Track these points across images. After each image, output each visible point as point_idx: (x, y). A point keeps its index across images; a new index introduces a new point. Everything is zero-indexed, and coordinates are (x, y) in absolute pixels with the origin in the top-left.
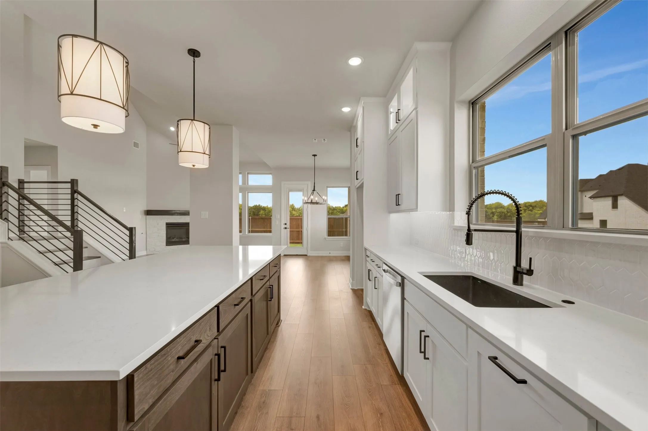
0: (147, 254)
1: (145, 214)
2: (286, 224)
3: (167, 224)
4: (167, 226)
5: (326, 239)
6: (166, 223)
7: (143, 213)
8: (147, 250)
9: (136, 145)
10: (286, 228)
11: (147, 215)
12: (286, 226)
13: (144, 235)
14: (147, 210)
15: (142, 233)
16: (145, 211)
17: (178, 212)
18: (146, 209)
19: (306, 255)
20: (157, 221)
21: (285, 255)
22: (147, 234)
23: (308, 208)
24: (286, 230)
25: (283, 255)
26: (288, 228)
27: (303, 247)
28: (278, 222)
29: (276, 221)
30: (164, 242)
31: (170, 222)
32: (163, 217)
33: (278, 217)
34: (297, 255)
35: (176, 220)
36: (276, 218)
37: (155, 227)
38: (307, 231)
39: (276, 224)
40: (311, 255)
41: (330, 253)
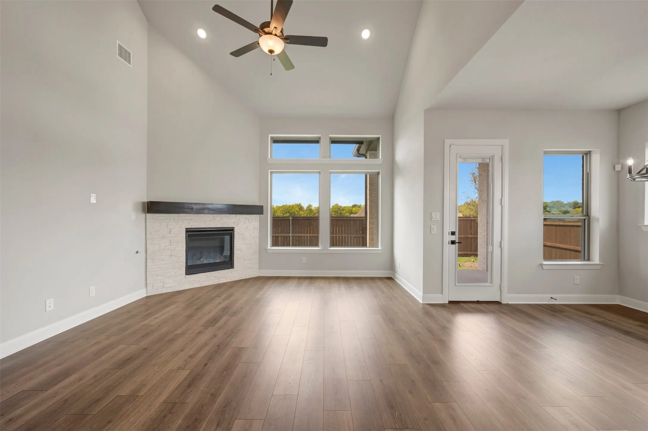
0: (148, 295)
1: (144, 211)
2: (453, 233)
3: (188, 231)
4: (188, 235)
5: (544, 267)
6: (186, 229)
7: (140, 207)
8: (146, 288)
9: (125, 54)
10: (453, 242)
11: (148, 213)
12: (453, 238)
13: (142, 254)
14: (148, 202)
15: (137, 252)
16: (143, 203)
17: (209, 206)
18: (146, 200)
19: (498, 302)
20: (168, 225)
21: (451, 302)
22: (148, 252)
23: (503, 199)
24: (454, 246)
25: (448, 301)
26: (457, 243)
27: (492, 285)
28: (435, 230)
29: (432, 227)
30: (181, 268)
31: (193, 227)
32: (179, 216)
33: (436, 218)
34: (478, 302)
35: (205, 224)
36: (432, 219)
37: (163, 237)
38: (500, 248)
39: (432, 233)
40: (509, 303)
41: (552, 298)
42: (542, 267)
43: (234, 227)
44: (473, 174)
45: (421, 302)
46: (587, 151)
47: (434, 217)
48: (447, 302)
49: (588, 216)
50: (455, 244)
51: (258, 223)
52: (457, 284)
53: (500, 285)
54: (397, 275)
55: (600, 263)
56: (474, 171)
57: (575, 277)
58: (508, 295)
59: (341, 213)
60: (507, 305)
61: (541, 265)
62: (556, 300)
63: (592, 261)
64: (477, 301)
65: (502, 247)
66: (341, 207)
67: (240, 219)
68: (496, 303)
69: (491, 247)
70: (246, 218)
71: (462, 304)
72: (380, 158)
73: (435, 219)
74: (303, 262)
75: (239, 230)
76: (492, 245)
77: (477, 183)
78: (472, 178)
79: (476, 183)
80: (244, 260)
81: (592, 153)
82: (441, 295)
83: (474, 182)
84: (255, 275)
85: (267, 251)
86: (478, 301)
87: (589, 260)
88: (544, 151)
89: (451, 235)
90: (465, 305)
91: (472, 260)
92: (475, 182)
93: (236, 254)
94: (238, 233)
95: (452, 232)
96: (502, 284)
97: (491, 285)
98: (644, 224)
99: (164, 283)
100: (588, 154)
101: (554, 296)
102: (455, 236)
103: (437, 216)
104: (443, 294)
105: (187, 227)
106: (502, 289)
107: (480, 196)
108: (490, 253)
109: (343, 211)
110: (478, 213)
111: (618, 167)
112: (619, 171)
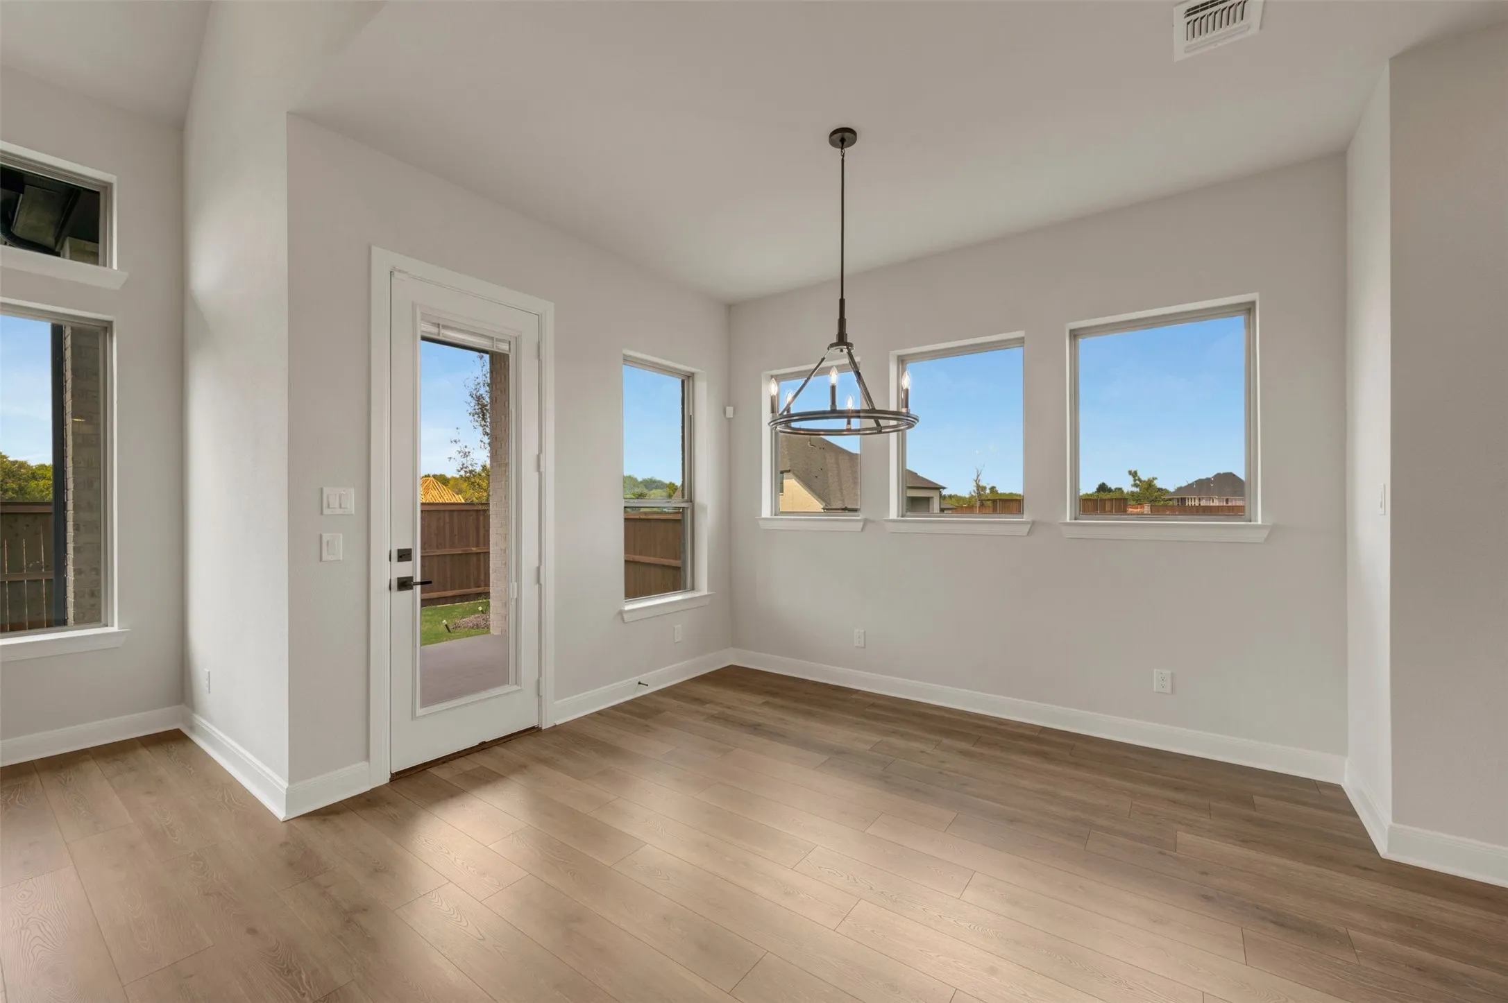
2: (404, 555)
5: (626, 617)
10: (404, 584)
12: (404, 569)
19: (533, 728)
21: (397, 777)
23: (542, 456)
24: (407, 594)
25: (389, 776)
26: (416, 584)
27: (519, 688)
28: (339, 547)
29: (326, 537)
33: (340, 507)
34: (483, 747)
36: (326, 511)
38: (537, 586)
39: (324, 559)
40: (558, 722)
41: (639, 683)
42: (623, 619)
44: (479, 399)
45: (281, 814)
47: (335, 503)
48: (386, 781)
49: (691, 502)
50: (412, 589)
52: (420, 711)
53: (539, 682)
54: (200, 720)
55: (710, 593)
56: (481, 392)
57: (676, 627)
58: (557, 702)
59: (21, 490)
60: (556, 729)
61: (621, 613)
62: (647, 685)
63: (698, 591)
64: (480, 744)
65: (542, 582)
66: (22, 465)
68: (528, 734)
69: (516, 584)
71: (432, 770)
72: (115, 266)
73: (339, 511)
76: (518, 579)
77: (488, 420)
78: (477, 407)
79: (485, 422)
81: (696, 376)
82: (363, 765)
83: (480, 419)
86: (484, 743)
87: (693, 589)
88: (624, 356)
89: (399, 561)
90: (441, 773)
91: (480, 608)
92: (484, 419)
95: (399, 551)
96: (543, 679)
97: (515, 688)
98: (761, 515)
100: (693, 377)
101: (643, 677)
102: (411, 562)
103: (345, 499)
104: (369, 761)
106: (543, 693)
107: (494, 452)
108: (513, 603)
109: (33, 484)
110: (491, 493)
111: (730, 410)
112: (730, 418)
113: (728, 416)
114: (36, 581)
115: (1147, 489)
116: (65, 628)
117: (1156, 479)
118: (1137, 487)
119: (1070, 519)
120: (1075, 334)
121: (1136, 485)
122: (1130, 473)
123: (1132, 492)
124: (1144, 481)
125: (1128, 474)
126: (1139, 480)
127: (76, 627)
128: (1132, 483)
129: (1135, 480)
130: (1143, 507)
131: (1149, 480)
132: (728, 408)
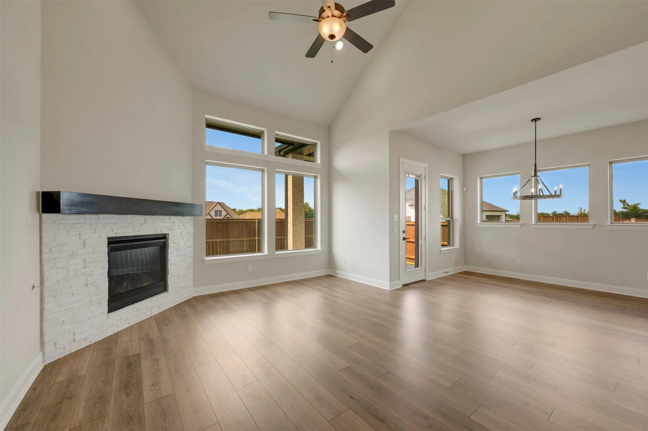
1: (37, 209)
3: (111, 241)
6: (108, 238)
7: (35, 202)
8: (43, 350)
13: (37, 290)
18: (40, 190)
19: (424, 280)
20: (80, 234)
21: (404, 285)
22: (46, 284)
28: (396, 230)
29: (394, 227)
30: (102, 304)
31: (118, 235)
32: (98, 219)
34: (416, 282)
35: (134, 229)
37: (73, 254)
39: (393, 232)
40: (429, 279)
41: (444, 272)
42: (442, 253)
43: (168, 234)
45: (388, 289)
46: (452, 178)
48: (402, 286)
49: (452, 218)
50: (405, 240)
51: (192, 227)
52: (406, 271)
53: (425, 268)
54: (340, 272)
55: (460, 247)
57: (452, 256)
58: (428, 274)
60: (428, 281)
61: (441, 251)
62: (447, 273)
63: (455, 246)
65: (426, 240)
67: (174, 222)
70: (180, 220)
72: (318, 163)
73: (395, 221)
74: (249, 271)
75: (173, 237)
76: (421, 239)
80: (179, 278)
81: (454, 179)
84: (190, 295)
85: (204, 262)
87: (453, 245)
88: (441, 175)
89: (403, 233)
93: (171, 271)
94: (172, 242)
95: (403, 231)
97: (421, 268)
98: (477, 223)
99: (76, 334)
100: (452, 179)
102: (405, 234)
103: (396, 218)
104: (400, 281)
105: (110, 236)
106: (426, 271)
111: (465, 189)
112: (464, 192)
113: (464, 191)
114: (242, 240)
115: (634, 210)
116: (284, 250)
117: (640, 204)
118: (626, 209)
119: (610, 224)
120: (611, 163)
121: (625, 208)
122: (621, 201)
123: (621, 211)
124: (631, 206)
125: (619, 202)
126: (627, 205)
127: (305, 249)
128: (622, 206)
129: (624, 205)
130: (630, 220)
131: (634, 205)
132: (464, 188)
